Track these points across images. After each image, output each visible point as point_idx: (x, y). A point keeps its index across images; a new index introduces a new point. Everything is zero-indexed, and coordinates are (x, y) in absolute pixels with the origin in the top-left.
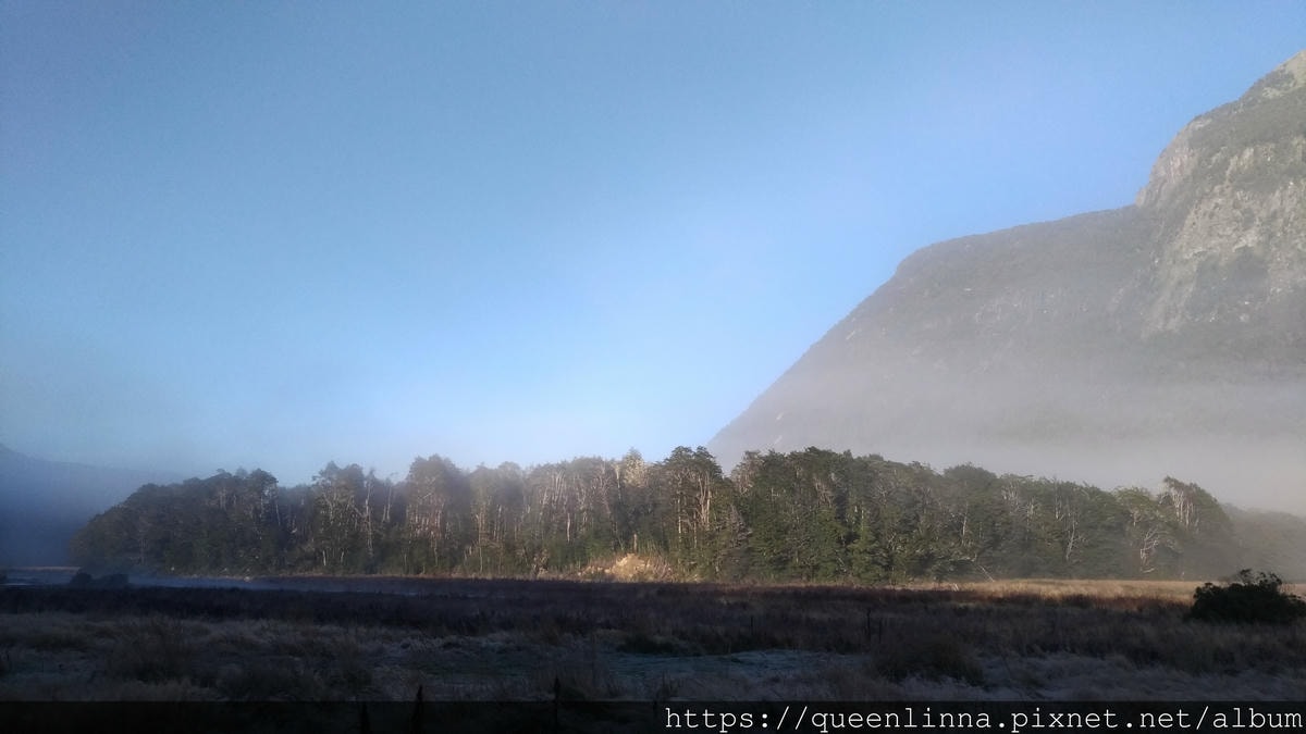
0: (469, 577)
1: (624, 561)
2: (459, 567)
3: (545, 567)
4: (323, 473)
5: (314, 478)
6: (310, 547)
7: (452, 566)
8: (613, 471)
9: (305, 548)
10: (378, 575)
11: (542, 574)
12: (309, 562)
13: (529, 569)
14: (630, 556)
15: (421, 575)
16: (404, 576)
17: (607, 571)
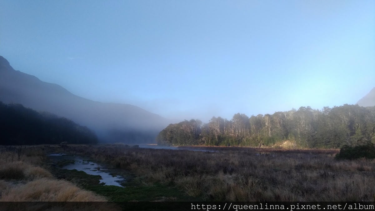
0: (243, 147)
1: (285, 143)
2: (240, 144)
3: (263, 144)
4: (212, 119)
5: (209, 121)
6: (203, 139)
7: (238, 144)
8: (284, 115)
9: (202, 139)
10: (219, 146)
11: (262, 147)
12: (202, 143)
13: (258, 145)
14: (287, 141)
15: (230, 147)
16: (225, 147)
17: (281, 146)
